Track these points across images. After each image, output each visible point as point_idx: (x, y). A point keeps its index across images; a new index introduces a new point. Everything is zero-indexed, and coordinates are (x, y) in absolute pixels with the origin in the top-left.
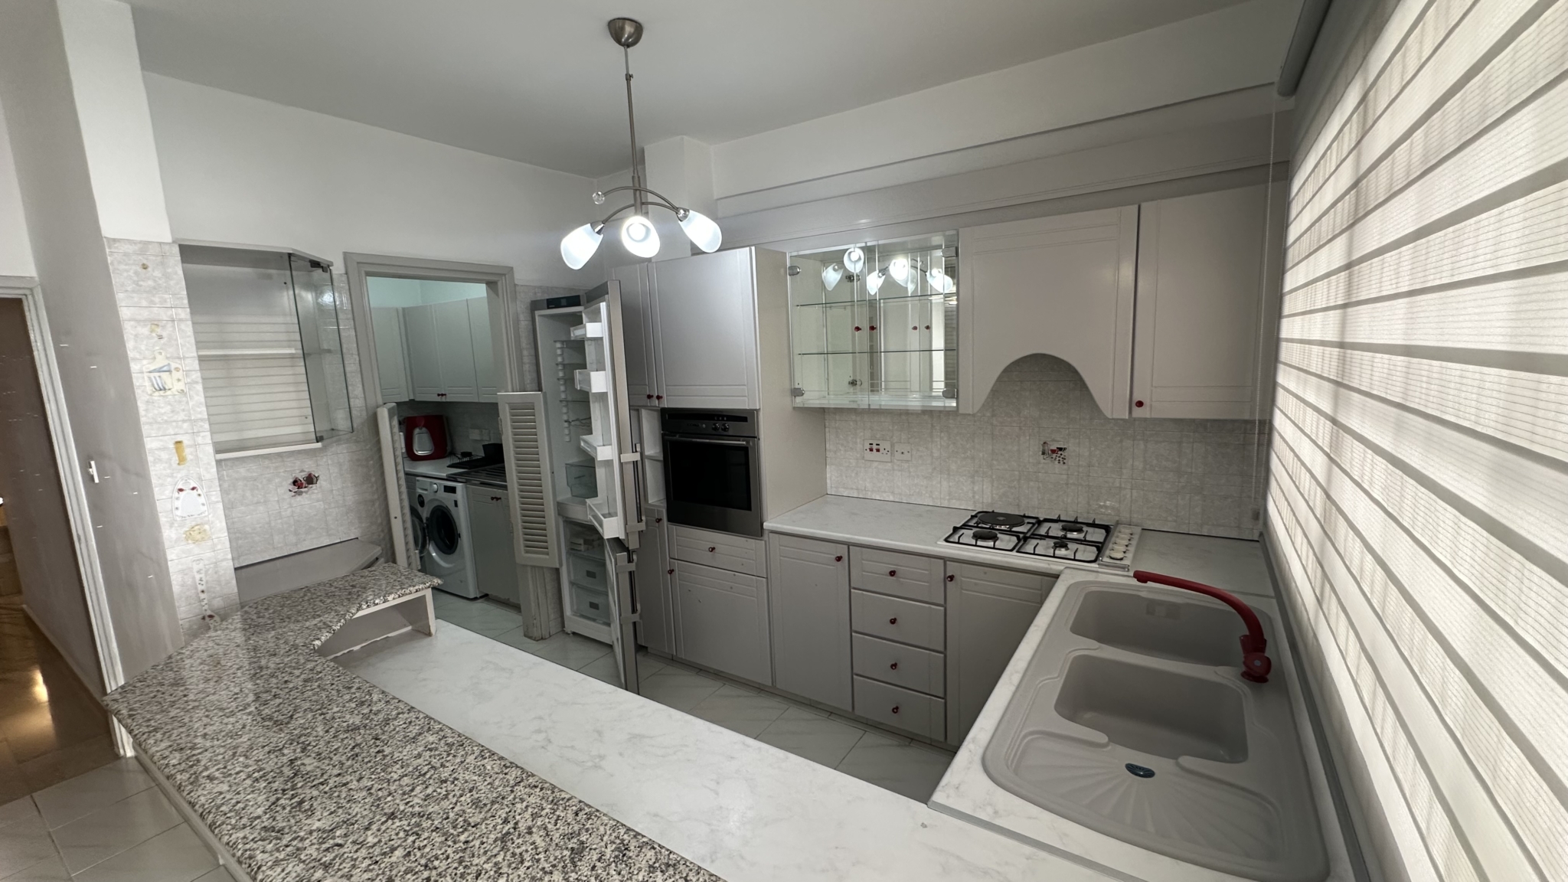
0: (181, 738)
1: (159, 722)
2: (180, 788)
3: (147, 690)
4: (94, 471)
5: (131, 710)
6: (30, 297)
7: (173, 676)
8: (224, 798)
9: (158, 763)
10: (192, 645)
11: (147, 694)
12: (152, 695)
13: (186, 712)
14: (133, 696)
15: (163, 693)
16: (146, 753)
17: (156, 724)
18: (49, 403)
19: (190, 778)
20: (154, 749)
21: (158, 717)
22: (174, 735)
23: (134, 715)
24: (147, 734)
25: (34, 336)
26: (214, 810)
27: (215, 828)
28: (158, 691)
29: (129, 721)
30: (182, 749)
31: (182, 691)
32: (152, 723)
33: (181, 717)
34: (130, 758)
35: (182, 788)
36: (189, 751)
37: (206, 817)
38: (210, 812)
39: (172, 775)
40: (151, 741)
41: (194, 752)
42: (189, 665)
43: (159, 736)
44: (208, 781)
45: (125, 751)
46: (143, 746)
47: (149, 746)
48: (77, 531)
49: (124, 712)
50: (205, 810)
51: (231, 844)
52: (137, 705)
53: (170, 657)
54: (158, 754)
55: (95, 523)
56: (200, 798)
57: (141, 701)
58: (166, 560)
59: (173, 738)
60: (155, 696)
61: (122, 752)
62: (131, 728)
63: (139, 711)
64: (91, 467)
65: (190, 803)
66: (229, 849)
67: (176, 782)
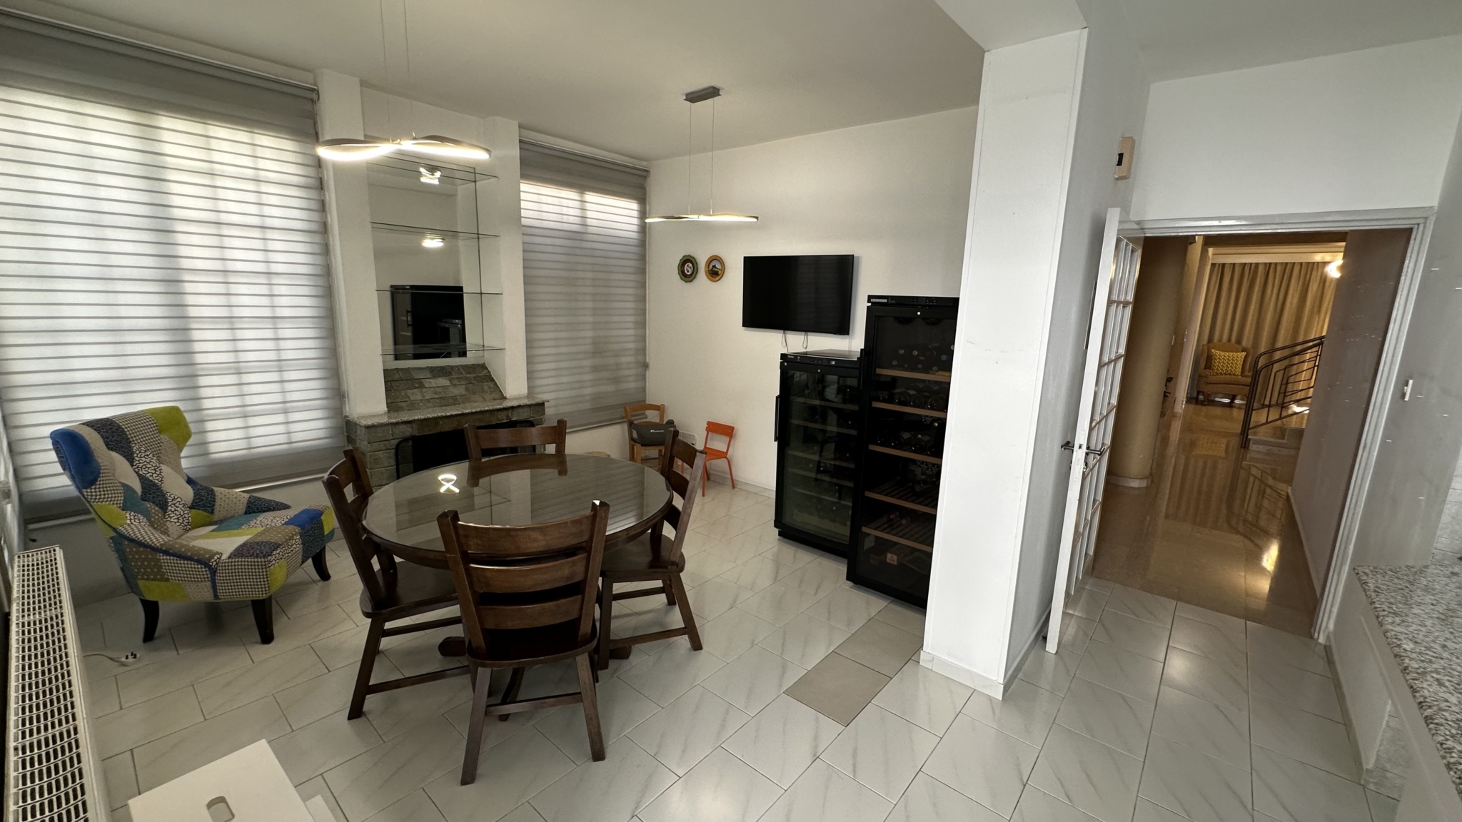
0: (1418, 634)
1: (1401, 610)
2: (1405, 670)
3: (1396, 581)
4: (1408, 390)
5: (1377, 587)
6: (1421, 228)
7: (1425, 583)
8: (1449, 707)
9: (1389, 640)
10: (1453, 568)
11: (1396, 584)
12: (1400, 587)
13: (1429, 617)
14: (1383, 579)
15: (1411, 591)
16: (1381, 626)
17: (1397, 610)
18: (1394, 323)
19: (1418, 669)
20: (1390, 627)
21: (1401, 606)
22: (1412, 628)
23: (1379, 592)
24: (1386, 612)
25: (1409, 264)
26: (1435, 708)
27: (1432, 723)
28: (1407, 587)
29: (1373, 594)
30: (1416, 642)
31: (1430, 599)
32: (1394, 607)
33: (1424, 618)
34: (1320, 644)
35: (1407, 671)
36: (1423, 649)
37: (1424, 708)
38: (1430, 707)
39: (1401, 656)
40: (1390, 620)
41: (1428, 652)
42: (1445, 583)
43: (1398, 620)
44: (1436, 683)
45: (1319, 636)
46: (1380, 620)
47: (1386, 622)
48: (1366, 440)
49: (1372, 586)
50: (1425, 702)
51: (1444, 746)
52: (1384, 587)
53: (1426, 567)
54: (1393, 633)
55: (1385, 436)
56: (1424, 690)
57: (1388, 586)
58: (1448, 487)
59: (1411, 629)
60: (1402, 589)
61: (1316, 635)
62: (1374, 600)
63: (1384, 592)
64: (1407, 385)
65: (1412, 687)
66: (1440, 748)
67: (1403, 663)
